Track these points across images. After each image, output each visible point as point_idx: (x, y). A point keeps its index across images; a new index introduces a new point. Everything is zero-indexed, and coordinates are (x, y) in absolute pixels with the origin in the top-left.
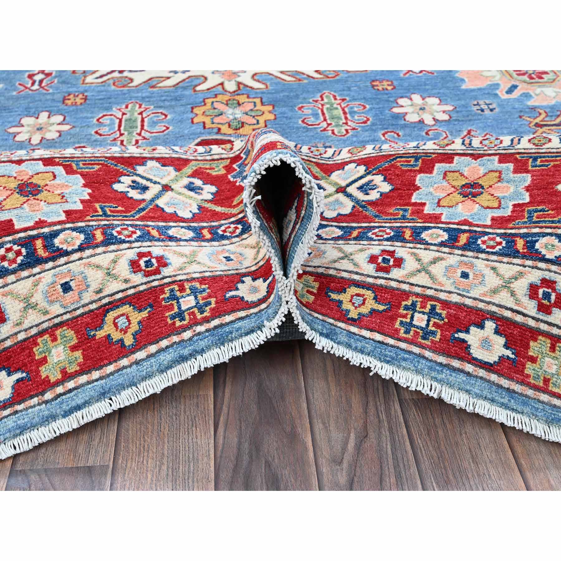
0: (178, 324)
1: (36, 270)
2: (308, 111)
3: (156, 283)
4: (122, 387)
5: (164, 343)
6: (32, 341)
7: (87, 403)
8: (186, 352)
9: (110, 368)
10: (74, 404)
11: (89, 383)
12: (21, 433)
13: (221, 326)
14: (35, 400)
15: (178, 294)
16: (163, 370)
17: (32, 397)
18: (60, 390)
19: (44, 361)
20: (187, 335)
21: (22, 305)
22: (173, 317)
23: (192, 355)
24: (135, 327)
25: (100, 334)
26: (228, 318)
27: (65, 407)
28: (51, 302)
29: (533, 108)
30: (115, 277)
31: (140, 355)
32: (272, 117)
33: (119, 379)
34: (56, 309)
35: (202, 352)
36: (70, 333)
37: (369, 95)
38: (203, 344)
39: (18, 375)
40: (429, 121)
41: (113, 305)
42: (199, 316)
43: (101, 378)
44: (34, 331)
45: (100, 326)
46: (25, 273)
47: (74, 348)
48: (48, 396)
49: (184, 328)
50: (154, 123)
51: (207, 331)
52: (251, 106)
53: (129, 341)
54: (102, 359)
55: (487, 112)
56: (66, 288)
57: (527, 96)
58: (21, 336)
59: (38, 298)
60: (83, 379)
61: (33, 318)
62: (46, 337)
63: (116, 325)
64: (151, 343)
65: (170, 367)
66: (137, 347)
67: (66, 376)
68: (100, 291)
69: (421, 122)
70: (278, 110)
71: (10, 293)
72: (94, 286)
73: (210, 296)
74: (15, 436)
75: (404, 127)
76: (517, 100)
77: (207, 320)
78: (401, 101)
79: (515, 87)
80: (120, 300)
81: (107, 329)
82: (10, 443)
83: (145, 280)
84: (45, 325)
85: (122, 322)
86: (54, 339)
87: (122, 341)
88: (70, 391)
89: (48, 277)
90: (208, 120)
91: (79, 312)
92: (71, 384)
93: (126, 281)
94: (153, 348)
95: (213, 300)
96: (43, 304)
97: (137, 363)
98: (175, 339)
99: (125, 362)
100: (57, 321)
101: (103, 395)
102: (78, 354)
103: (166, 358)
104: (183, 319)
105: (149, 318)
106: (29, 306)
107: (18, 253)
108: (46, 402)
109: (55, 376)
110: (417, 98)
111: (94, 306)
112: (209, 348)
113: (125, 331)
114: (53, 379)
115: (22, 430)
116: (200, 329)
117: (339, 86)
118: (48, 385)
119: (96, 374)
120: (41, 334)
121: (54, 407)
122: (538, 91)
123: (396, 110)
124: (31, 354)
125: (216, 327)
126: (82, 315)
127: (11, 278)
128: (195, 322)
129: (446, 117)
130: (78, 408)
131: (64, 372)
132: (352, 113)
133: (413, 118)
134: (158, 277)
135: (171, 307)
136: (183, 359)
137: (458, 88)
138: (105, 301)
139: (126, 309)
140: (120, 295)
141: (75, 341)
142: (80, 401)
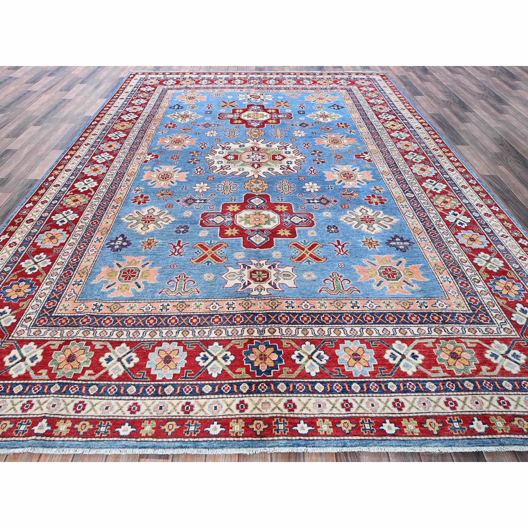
0: (186, 435)
1: (155, 398)
2: (278, 186)
3: (186, 417)
4: (160, 448)
5: (179, 439)
6: (143, 421)
7: (148, 447)
8: (184, 445)
9: (160, 440)
10: (144, 446)
11: (152, 441)
12: (124, 448)
13: (198, 441)
14: (134, 439)
15: (191, 424)
16: (174, 448)
17: (134, 438)
18: (143, 439)
19: (143, 428)
20: (187, 440)
21: (146, 408)
22: (185, 432)
23: (185, 447)
24: (173, 430)
25: (163, 428)
26: (201, 439)
27: (141, 446)
28: (154, 411)
29: (344, 189)
30: (176, 410)
31: (170, 440)
32: (267, 187)
33: (161, 444)
34: (155, 414)
35: (188, 448)
36: (155, 423)
37: (297, 181)
38: (189, 445)
39: (134, 429)
40: (312, 191)
41: (171, 420)
42: (193, 435)
43: (156, 442)
44: (145, 418)
45: (164, 425)
46: (152, 398)
47: (153, 428)
48: (138, 440)
49: (187, 437)
50: (234, 188)
51: (193, 441)
52: (261, 184)
53: (170, 434)
54: (159, 436)
55: (330, 189)
56: (161, 408)
57: (344, 184)
58: (141, 418)
59: (152, 408)
60: (151, 439)
61: (147, 414)
62: (148, 421)
63: (168, 427)
64: (175, 438)
65: (177, 448)
66: (171, 437)
67: (147, 436)
68: (169, 413)
69: (310, 191)
70: (269, 185)
71: (145, 403)
72: (169, 411)
73: (199, 429)
74: (122, 448)
75: (304, 193)
76: (341, 186)
77: (194, 437)
78: (306, 184)
79: (341, 181)
80: (174, 419)
81: (165, 427)
82: (120, 449)
83: (184, 415)
84: (149, 417)
85: (171, 427)
86: (150, 423)
87: (168, 433)
88: (145, 441)
89: (157, 402)
90: (249, 188)
91: (160, 418)
92: (146, 439)
93: (178, 413)
94: (175, 439)
95: (200, 430)
96: (152, 411)
97: (168, 442)
98: (183, 439)
99: (165, 440)
100: (153, 417)
101: (154, 447)
102: (154, 431)
103: (177, 444)
104: (188, 434)
105: (179, 429)
106: (148, 409)
107: (153, 390)
108: (137, 441)
109: (144, 435)
110: (311, 183)
111: (165, 418)
112: (191, 447)
113: (170, 430)
114: (142, 435)
115: (126, 447)
116: (191, 439)
117: (289, 178)
118: (140, 436)
119: (155, 440)
120: (147, 419)
121: (138, 444)
122: (348, 183)
123: (304, 187)
124: (141, 425)
125: (196, 441)
126: (161, 419)
127: (147, 398)
128: (191, 437)
129: (318, 190)
130: (145, 448)
131: (147, 434)
132: (291, 187)
133: (308, 190)
134: (188, 415)
135: (186, 428)
136: (182, 447)
137: (324, 180)
138: (169, 417)
139: (174, 423)
140: (174, 417)
141: (155, 426)
142: (146, 446)
